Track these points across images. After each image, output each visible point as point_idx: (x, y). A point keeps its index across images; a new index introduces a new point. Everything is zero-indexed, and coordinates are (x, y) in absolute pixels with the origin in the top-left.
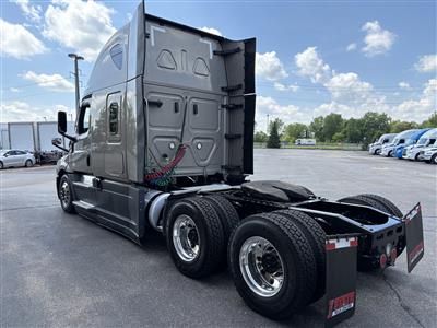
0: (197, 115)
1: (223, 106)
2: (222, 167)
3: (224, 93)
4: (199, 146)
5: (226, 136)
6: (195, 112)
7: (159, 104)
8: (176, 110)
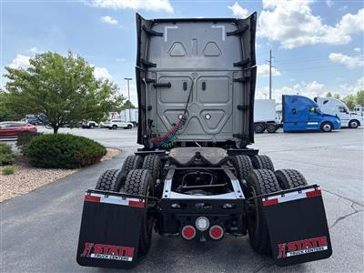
0: (207, 91)
1: (235, 80)
2: (234, 136)
3: (237, 69)
4: (208, 117)
5: (239, 108)
6: (204, 88)
7: (169, 86)
8: (185, 88)
